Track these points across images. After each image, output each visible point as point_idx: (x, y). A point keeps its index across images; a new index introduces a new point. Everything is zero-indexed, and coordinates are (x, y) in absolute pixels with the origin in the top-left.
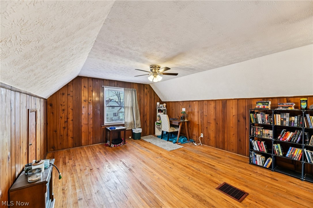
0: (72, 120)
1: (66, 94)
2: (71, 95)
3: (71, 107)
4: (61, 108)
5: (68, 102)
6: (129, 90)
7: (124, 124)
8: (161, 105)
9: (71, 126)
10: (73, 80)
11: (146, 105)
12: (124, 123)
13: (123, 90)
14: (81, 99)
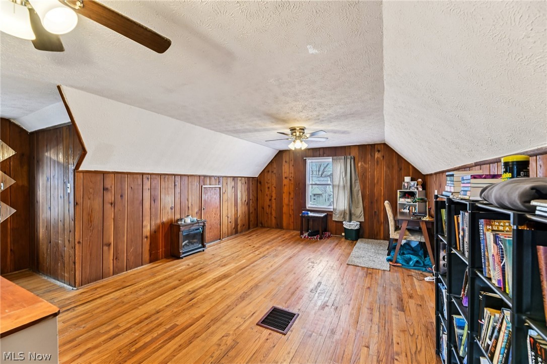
0: (275, 199)
1: (270, 172)
2: (275, 172)
3: (274, 185)
4: (267, 186)
5: (272, 179)
6: (340, 159)
7: (332, 212)
8: (412, 183)
9: (274, 205)
10: (275, 156)
11: (377, 183)
12: (332, 210)
13: (331, 160)
14: (282, 176)
